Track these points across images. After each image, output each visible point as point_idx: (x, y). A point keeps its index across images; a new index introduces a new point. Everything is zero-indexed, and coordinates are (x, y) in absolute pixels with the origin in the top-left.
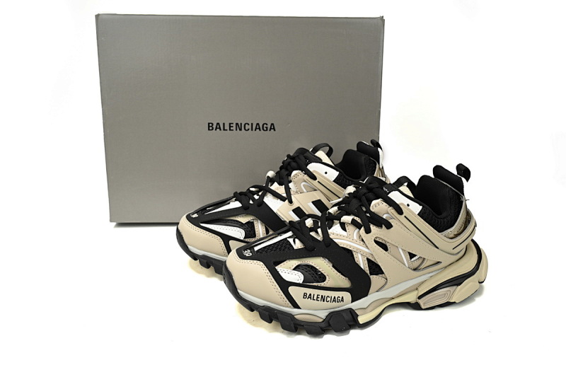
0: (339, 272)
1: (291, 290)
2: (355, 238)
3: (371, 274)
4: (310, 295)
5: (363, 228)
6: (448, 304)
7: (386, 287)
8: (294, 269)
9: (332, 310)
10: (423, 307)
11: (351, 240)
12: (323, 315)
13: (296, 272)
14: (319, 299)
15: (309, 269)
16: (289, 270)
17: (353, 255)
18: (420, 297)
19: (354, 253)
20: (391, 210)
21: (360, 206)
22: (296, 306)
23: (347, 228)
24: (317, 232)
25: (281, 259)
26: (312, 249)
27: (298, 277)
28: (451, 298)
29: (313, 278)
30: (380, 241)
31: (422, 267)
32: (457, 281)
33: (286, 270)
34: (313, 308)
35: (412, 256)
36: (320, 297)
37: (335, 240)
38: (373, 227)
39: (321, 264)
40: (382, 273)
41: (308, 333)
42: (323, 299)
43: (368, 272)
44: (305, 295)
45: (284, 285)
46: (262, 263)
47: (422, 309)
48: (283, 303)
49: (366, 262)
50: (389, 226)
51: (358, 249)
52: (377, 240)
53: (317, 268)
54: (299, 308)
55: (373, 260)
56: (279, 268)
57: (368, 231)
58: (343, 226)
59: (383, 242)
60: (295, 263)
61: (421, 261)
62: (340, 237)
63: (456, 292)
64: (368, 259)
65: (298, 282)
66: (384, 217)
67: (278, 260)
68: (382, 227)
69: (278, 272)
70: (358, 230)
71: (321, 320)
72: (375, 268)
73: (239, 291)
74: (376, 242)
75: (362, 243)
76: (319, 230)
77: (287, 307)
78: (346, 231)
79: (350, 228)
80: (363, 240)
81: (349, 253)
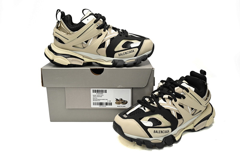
0: (166, 120)
1: (149, 130)
2: (170, 104)
3: (178, 119)
4: (157, 131)
5: (173, 100)
6: (205, 128)
7: (183, 124)
8: (148, 121)
9: (165, 137)
10: (196, 130)
11: (169, 105)
12: (162, 139)
13: (149, 122)
14: (160, 132)
15: (154, 120)
16: (146, 121)
17: (171, 112)
18: (195, 127)
19: (171, 111)
20: (184, 91)
21: (169, 90)
22: (151, 137)
23: (166, 100)
24: (154, 104)
25: (142, 117)
26: (153, 111)
27: (150, 124)
28: (205, 125)
29: (157, 123)
30: (181, 104)
31: (195, 113)
32: (207, 118)
33: (145, 121)
34: (157, 136)
35: (192, 109)
36: (160, 131)
37: (163, 106)
38: (177, 99)
39: (159, 117)
40: (182, 118)
41: (158, 148)
42: (162, 132)
43: (177, 118)
44: (155, 131)
45: (145, 128)
46: (134, 120)
47: (195, 131)
48: (145, 136)
49: (176, 114)
50: (184, 98)
51: (172, 109)
52: (180, 104)
53: (157, 119)
54: (152, 137)
55: (178, 113)
56: (141, 121)
57: (176, 101)
58: (164, 100)
59: (182, 105)
60: (148, 118)
61: (195, 111)
62: (164, 105)
63: (207, 123)
64: (177, 113)
65: (151, 126)
66: (182, 94)
67: (141, 117)
68: (181, 98)
69: (142, 123)
70: (171, 101)
71: (161, 142)
72: (180, 116)
73: (125, 133)
74: (179, 105)
75: (174, 106)
76: (154, 102)
77: (147, 138)
78: (166, 101)
79: (167, 100)
80: (174, 105)
81: (169, 111)
